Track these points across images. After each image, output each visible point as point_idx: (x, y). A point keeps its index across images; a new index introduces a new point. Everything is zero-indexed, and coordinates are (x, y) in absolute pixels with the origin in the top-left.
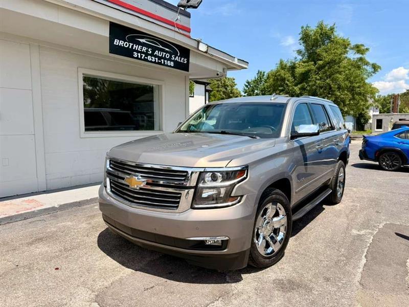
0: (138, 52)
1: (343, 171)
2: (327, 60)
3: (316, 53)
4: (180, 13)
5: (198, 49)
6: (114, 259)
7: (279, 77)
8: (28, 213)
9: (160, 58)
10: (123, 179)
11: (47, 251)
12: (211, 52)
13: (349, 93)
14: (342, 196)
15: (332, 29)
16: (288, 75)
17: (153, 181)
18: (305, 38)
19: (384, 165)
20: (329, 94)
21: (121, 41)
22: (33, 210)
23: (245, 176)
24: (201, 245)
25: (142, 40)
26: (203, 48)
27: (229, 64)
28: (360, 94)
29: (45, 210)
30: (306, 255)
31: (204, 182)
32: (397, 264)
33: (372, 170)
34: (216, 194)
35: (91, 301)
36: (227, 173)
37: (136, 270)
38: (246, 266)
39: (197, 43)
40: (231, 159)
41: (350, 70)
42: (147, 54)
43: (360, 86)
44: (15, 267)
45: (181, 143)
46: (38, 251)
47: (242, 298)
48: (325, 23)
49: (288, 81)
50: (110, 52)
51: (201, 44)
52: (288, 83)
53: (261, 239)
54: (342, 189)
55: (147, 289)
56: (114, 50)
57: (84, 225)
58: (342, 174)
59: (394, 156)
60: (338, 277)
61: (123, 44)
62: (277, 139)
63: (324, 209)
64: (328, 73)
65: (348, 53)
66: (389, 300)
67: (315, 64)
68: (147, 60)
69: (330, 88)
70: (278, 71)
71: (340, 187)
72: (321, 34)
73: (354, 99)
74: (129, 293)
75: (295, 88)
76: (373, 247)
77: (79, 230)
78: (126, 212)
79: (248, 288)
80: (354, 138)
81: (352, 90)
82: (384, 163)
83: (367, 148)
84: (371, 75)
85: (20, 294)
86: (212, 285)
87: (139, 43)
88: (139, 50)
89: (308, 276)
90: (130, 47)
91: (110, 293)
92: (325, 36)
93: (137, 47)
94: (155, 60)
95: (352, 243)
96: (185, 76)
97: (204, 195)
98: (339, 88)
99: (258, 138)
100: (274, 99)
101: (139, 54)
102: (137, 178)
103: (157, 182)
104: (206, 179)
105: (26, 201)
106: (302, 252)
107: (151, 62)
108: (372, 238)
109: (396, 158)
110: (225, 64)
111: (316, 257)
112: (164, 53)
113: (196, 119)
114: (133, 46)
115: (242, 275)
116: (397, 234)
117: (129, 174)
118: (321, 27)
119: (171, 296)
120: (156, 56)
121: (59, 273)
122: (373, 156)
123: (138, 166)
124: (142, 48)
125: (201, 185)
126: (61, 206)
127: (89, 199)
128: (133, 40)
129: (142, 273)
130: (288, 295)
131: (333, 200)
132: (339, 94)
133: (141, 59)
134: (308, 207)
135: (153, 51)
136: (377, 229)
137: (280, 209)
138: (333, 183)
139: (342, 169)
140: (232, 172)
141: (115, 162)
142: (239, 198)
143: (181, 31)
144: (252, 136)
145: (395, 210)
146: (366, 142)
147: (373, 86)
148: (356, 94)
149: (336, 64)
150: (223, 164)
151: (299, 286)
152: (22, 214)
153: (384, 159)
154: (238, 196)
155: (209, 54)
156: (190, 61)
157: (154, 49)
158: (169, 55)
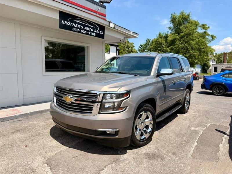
0: (75, 28)
1: (189, 95)
2: (186, 32)
3: (180, 29)
4: (100, 6)
5: (109, 26)
6: (58, 141)
7: (158, 42)
8: (13, 116)
9: (88, 31)
10: (63, 97)
11: (22, 137)
12: (117, 28)
13: (198, 52)
14: (188, 109)
15: (189, 15)
16: (163, 41)
17: (81, 99)
18: (173, 20)
19: (215, 92)
20: (187, 52)
21: (65, 22)
22: (16, 115)
23: (128, 96)
24: (104, 133)
25: (77, 21)
26: (112, 25)
27: (127, 35)
28: (204, 52)
29: (22, 115)
30: (164, 140)
31: (106, 99)
32: (214, 146)
33: (208, 95)
34: (112, 106)
35: (43, 163)
36: (119, 94)
37: (69, 147)
38: (129, 145)
39: (108, 23)
40: (121, 87)
41: (199, 38)
42: (80, 29)
43: (204, 48)
44: (3, 145)
45: (99, 78)
46: (17, 137)
47: (126, 162)
48: (184, 12)
49: (163, 45)
50: (59, 28)
51: (111, 23)
52: (163, 46)
53: (138, 131)
54: (188, 105)
55: (74, 157)
56: (62, 26)
57: (43, 123)
58: (188, 97)
59: (220, 87)
60: (180, 152)
61: (67, 23)
62: (148, 77)
63: (178, 116)
64: (186, 40)
65: (198, 29)
66: (207, 165)
67: (179, 35)
68: (80, 32)
69: (187, 49)
70: (158, 39)
71: (187, 104)
72: (182, 18)
73: (200, 55)
74: (64, 159)
75: (168, 49)
76: (202, 137)
77: (40, 126)
78: (64, 115)
79: (129, 157)
80: (201, 77)
81: (200, 50)
82: (215, 91)
83: (206, 83)
84: (211, 42)
85: (5, 159)
86: (110, 155)
87: (76, 23)
88: (76, 26)
89: (164, 151)
90: (71, 25)
91: (54, 159)
92: (185, 19)
93: (75, 25)
94: (85, 32)
95: (191, 134)
96: (103, 42)
97: (106, 106)
98: (192, 49)
99: (138, 76)
100: (149, 54)
101: (76, 29)
102: (70, 97)
103: (83, 99)
104: (107, 98)
105: (12, 110)
106: (162, 139)
107: (83, 33)
108: (202, 131)
109: (222, 88)
110: (125, 35)
111: (169, 142)
112: (90, 29)
113: (106, 65)
114: (72, 24)
115: (127, 151)
116: (216, 130)
117: (66, 95)
118: (182, 14)
119: (87, 161)
120: (85, 30)
121: (27, 148)
122: (208, 87)
123: (71, 90)
124: (78, 25)
125: (104, 101)
126: (31, 113)
127: (47, 109)
128: (72, 21)
129: (73, 149)
130: (151, 161)
131: (183, 111)
132: (192, 52)
133: (77, 32)
134: (167, 115)
135: (84, 27)
136: (206, 127)
137: (149, 115)
138: (183, 102)
139: (188, 94)
140: (122, 93)
141: (59, 88)
142: (125, 108)
143: (100, 16)
144: (135, 75)
145: (217, 117)
146: (205, 79)
147: (211, 48)
148: (202, 52)
149: (190, 35)
150: (116, 89)
151: (158, 157)
152: (9, 117)
153: (215, 89)
154: (124, 107)
155: (116, 29)
156: (105, 33)
157: (84, 26)
158: (93, 29)
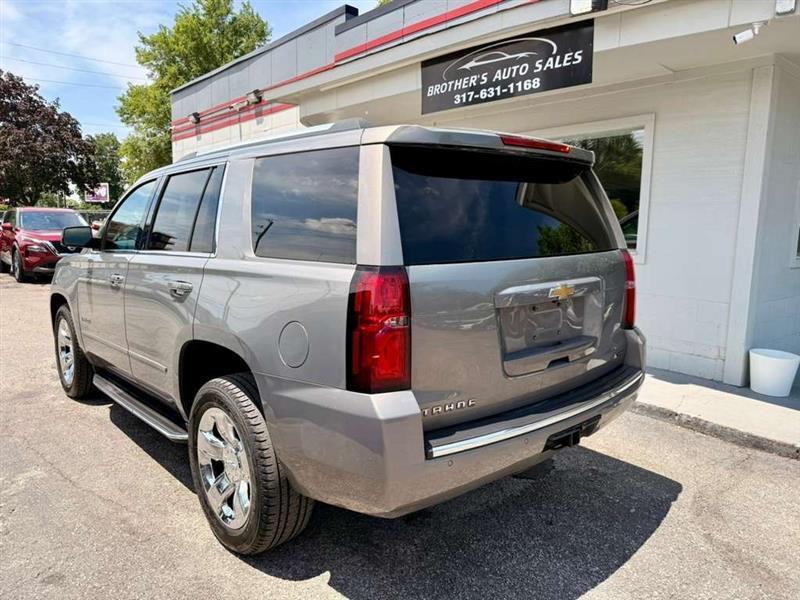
5: (571, 13)
25: (469, 65)
156: (595, 50)
157: (491, 70)
158: (527, 65)
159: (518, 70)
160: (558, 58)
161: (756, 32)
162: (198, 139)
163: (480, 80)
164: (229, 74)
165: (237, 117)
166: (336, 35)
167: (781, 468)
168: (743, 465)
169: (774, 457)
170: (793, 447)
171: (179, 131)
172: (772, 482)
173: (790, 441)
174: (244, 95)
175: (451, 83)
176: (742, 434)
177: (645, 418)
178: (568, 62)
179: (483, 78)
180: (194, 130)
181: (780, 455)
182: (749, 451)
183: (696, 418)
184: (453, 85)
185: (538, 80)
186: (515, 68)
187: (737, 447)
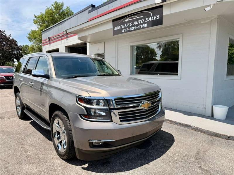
5: (155, 3)
156: (163, 15)
157: (133, 22)
158: (143, 20)
159: (141, 21)
160: (152, 17)
161: (212, 8)
162: (50, 45)
163: (130, 25)
164: (58, 26)
165: (61, 38)
166: (89, 13)
167: (224, 143)
168: (211, 142)
169: (221, 139)
170: (227, 136)
171: (44, 43)
172: (220, 148)
173: (226, 134)
174: (63, 32)
175: (121, 26)
176: (211, 132)
177: (181, 127)
178: (155, 18)
179: (130, 24)
180: (49, 43)
181: (223, 138)
182: (213, 137)
183: (197, 127)
184: (122, 26)
185: (147, 24)
186: (140, 21)
187: (209, 136)
